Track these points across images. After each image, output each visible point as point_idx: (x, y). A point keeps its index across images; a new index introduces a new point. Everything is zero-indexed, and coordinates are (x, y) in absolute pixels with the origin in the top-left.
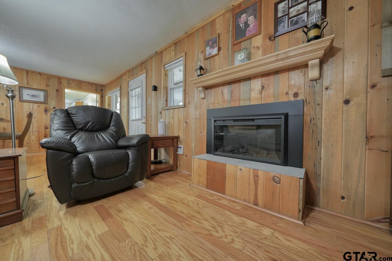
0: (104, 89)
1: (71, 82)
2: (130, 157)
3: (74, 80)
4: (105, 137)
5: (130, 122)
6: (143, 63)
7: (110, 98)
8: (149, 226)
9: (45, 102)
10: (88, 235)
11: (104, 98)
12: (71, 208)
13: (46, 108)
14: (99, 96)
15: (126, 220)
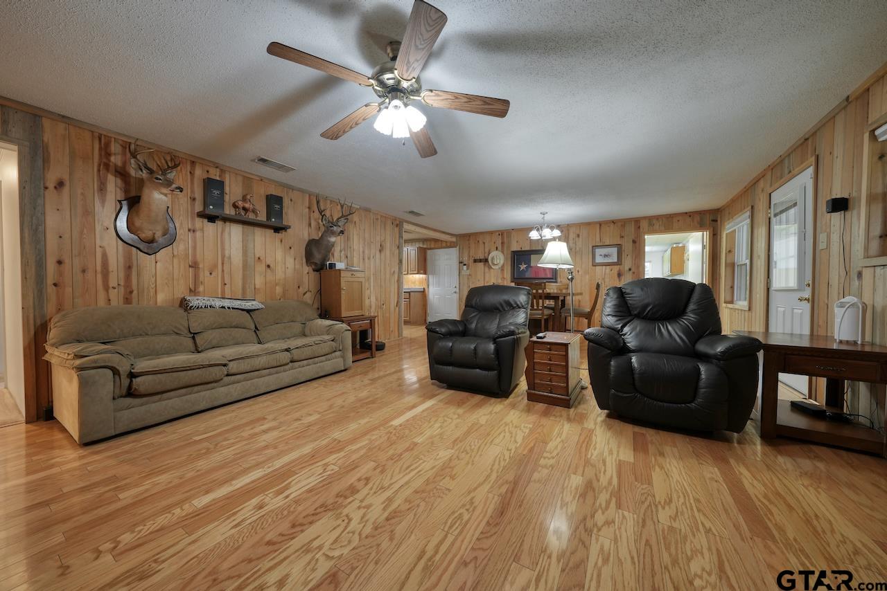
0: (719, 217)
1: (654, 221)
2: (703, 376)
3: (658, 217)
4: (673, 332)
5: (772, 294)
6: (806, 139)
7: (732, 235)
8: (688, 496)
9: (619, 262)
10: (611, 452)
11: (719, 237)
12: (611, 419)
13: (619, 270)
14: (706, 234)
15: (662, 468)
